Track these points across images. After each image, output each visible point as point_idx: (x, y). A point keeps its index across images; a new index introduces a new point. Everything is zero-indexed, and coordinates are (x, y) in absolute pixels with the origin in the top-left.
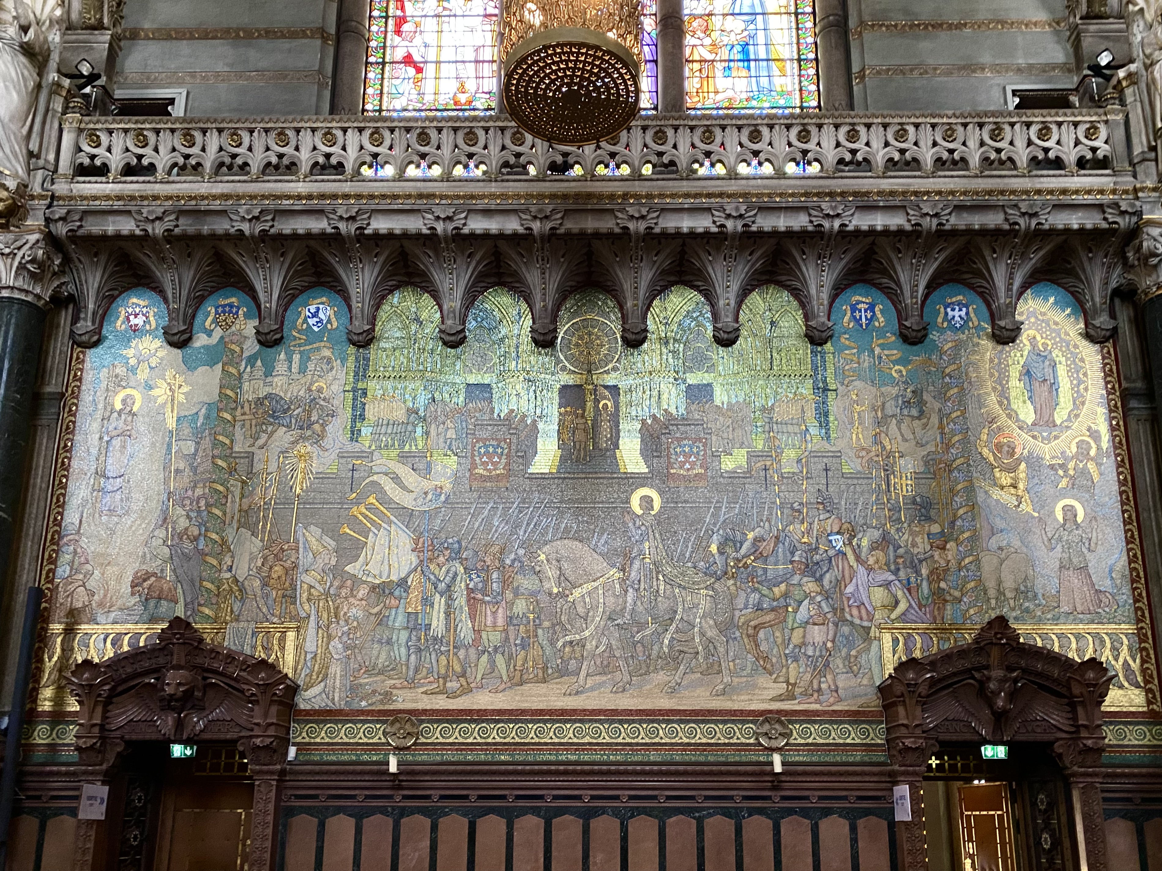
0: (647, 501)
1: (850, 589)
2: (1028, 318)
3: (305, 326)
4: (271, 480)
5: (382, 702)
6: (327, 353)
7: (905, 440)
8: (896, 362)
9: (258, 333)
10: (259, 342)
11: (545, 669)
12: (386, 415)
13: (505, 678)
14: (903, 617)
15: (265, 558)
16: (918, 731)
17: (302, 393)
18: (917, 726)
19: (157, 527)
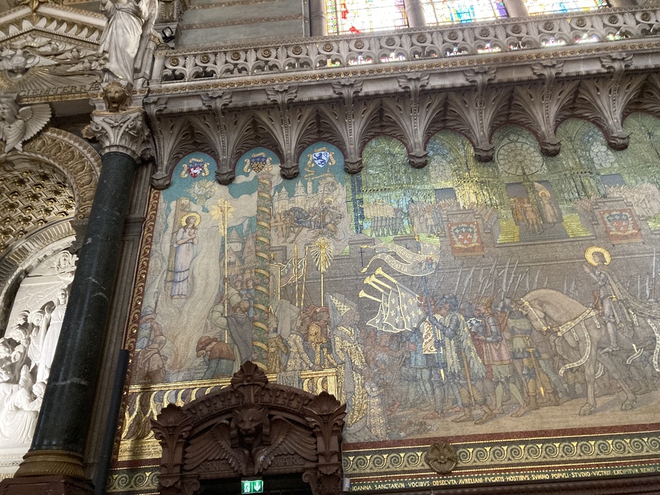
0: (598, 255)
3: (313, 165)
4: (301, 264)
5: (418, 431)
6: (330, 179)
9: (283, 169)
10: (284, 176)
11: (555, 393)
12: (380, 214)
13: (522, 404)
15: (303, 319)
17: (317, 205)
19: (216, 304)
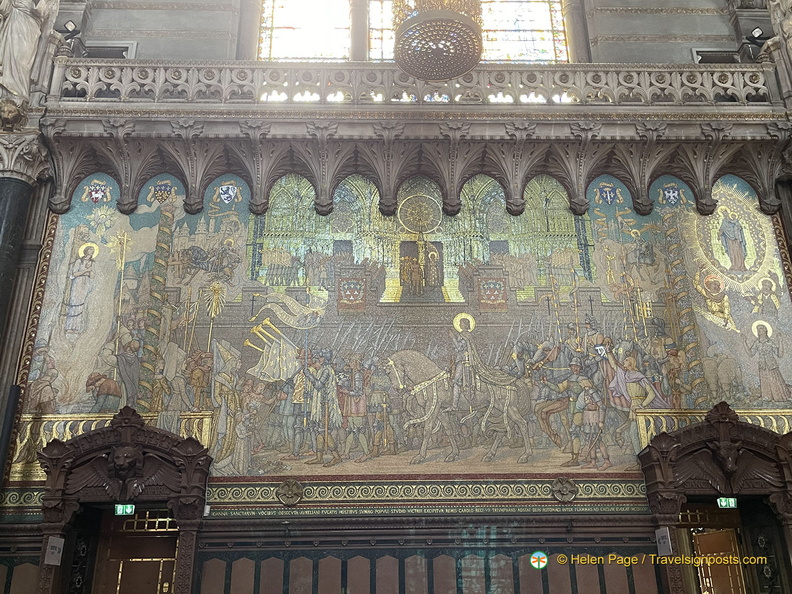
0: (465, 322)
1: (612, 385)
2: (720, 198)
3: (218, 200)
4: (193, 308)
5: (274, 470)
6: (235, 219)
7: (643, 280)
8: (633, 227)
9: (186, 204)
10: (186, 211)
11: (396, 444)
12: (276, 261)
13: (366, 451)
14: (651, 405)
15: (188, 364)
16: (671, 487)
17: (216, 246)
18: (670, 483)
19: (108, 342)
